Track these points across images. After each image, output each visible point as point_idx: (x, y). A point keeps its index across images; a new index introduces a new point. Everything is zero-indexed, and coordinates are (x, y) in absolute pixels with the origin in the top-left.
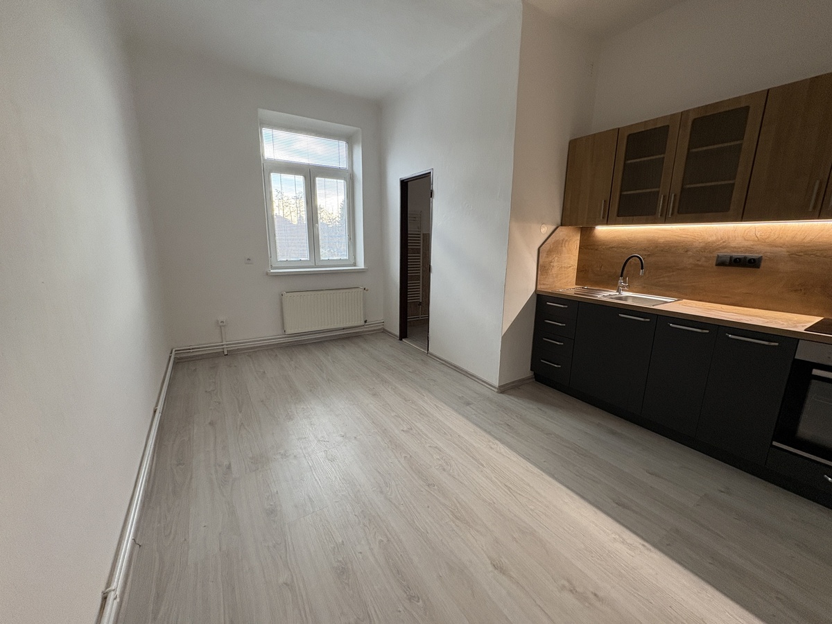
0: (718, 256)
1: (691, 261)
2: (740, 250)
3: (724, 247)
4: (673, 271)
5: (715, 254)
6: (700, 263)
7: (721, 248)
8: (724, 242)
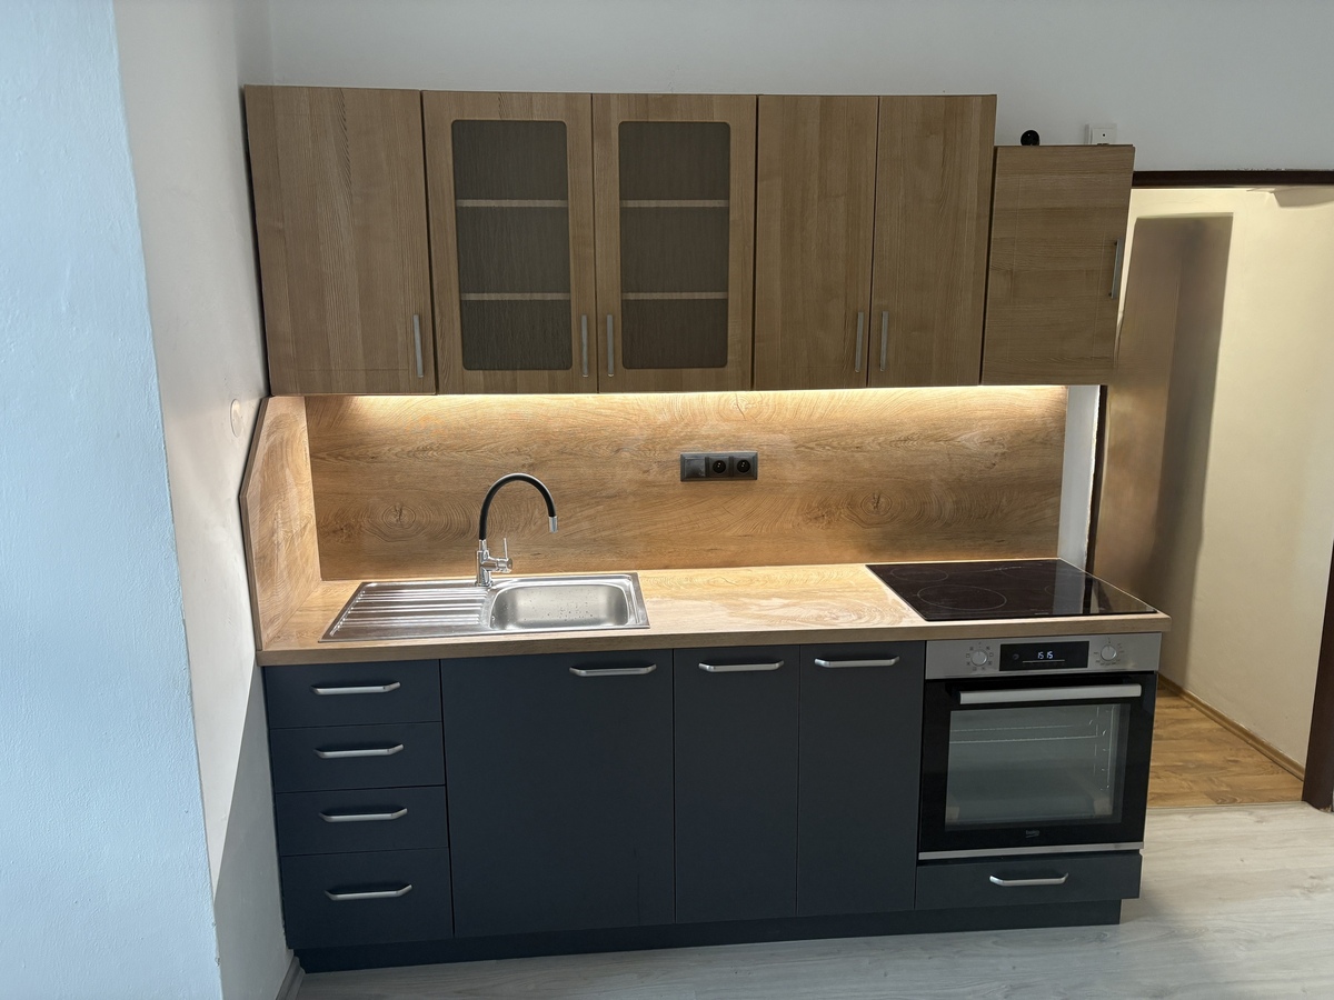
0: (682, 458)
1: (631, 473)
2: (718, 442)
3: (690, 438)
4: (598, 504)
5: (676, 455)
6: (650, 478)
7: (684, 438)
8: (687, 425)
